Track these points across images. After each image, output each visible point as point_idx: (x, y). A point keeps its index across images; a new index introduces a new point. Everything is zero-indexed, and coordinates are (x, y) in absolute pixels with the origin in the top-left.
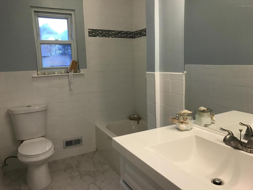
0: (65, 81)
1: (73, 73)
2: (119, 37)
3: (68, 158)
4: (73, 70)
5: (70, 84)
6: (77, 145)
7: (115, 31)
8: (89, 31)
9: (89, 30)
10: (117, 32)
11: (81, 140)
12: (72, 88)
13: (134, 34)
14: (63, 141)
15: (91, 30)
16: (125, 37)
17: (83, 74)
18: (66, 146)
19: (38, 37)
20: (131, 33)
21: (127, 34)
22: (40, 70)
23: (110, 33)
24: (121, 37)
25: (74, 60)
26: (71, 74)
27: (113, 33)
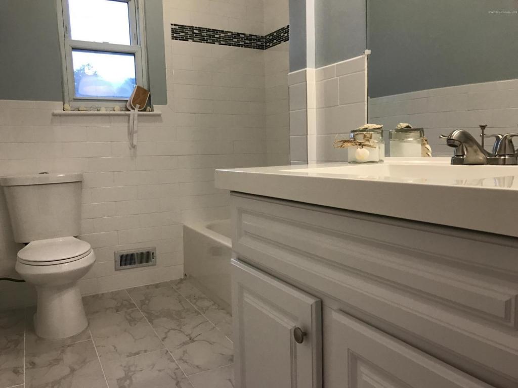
0: (121, 127)
1: (139, 111)
2: (235, 45)
3: (123, 290)
4: (138, 106)
5: (131, 133)
6: (144, 264)
7: (227, 32)
8: (172, 29)
9: (173, 27)
10: (230, 34)
11: (153, 253)
12: (135, 143)
13: (264, 40)
14: (115, 253)
15: (177, 27)
16: (247, 47)
17: (159, 115)
18: (122, 264)
19: (66, 34)
20: (259, 39)
21: (251, 39)
22: (70, 102)
23: (216, 36)
24: (239, 45)
25: (141, 86)
26: (135, 112)
27: (222, 35)
